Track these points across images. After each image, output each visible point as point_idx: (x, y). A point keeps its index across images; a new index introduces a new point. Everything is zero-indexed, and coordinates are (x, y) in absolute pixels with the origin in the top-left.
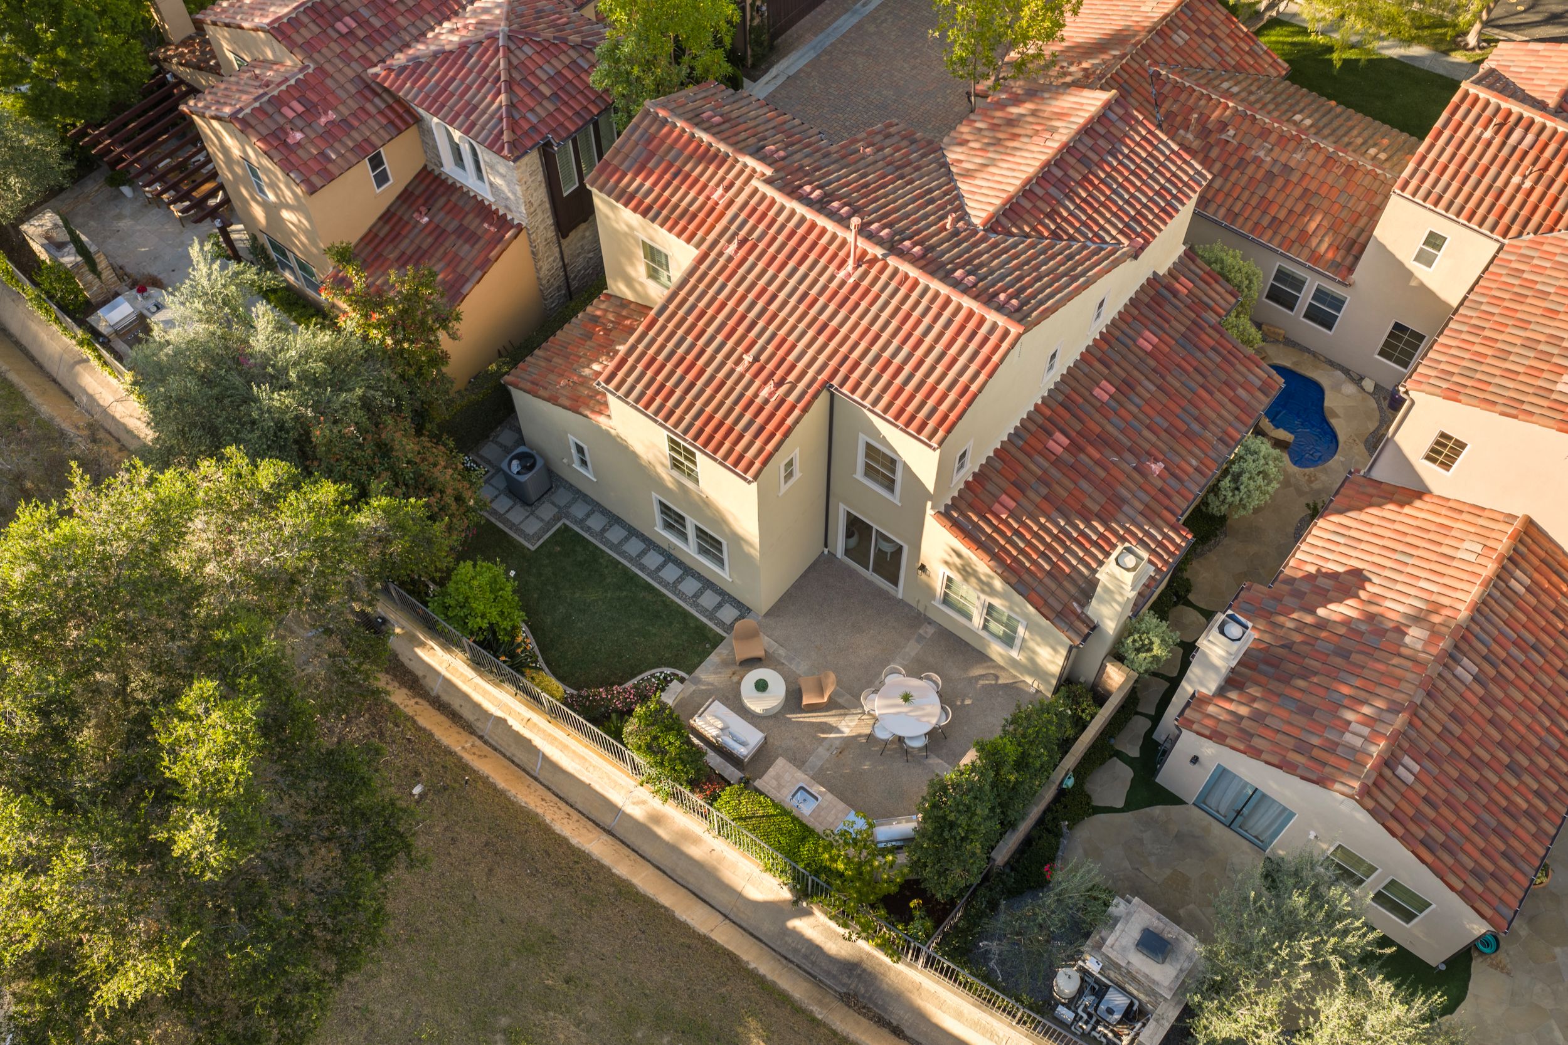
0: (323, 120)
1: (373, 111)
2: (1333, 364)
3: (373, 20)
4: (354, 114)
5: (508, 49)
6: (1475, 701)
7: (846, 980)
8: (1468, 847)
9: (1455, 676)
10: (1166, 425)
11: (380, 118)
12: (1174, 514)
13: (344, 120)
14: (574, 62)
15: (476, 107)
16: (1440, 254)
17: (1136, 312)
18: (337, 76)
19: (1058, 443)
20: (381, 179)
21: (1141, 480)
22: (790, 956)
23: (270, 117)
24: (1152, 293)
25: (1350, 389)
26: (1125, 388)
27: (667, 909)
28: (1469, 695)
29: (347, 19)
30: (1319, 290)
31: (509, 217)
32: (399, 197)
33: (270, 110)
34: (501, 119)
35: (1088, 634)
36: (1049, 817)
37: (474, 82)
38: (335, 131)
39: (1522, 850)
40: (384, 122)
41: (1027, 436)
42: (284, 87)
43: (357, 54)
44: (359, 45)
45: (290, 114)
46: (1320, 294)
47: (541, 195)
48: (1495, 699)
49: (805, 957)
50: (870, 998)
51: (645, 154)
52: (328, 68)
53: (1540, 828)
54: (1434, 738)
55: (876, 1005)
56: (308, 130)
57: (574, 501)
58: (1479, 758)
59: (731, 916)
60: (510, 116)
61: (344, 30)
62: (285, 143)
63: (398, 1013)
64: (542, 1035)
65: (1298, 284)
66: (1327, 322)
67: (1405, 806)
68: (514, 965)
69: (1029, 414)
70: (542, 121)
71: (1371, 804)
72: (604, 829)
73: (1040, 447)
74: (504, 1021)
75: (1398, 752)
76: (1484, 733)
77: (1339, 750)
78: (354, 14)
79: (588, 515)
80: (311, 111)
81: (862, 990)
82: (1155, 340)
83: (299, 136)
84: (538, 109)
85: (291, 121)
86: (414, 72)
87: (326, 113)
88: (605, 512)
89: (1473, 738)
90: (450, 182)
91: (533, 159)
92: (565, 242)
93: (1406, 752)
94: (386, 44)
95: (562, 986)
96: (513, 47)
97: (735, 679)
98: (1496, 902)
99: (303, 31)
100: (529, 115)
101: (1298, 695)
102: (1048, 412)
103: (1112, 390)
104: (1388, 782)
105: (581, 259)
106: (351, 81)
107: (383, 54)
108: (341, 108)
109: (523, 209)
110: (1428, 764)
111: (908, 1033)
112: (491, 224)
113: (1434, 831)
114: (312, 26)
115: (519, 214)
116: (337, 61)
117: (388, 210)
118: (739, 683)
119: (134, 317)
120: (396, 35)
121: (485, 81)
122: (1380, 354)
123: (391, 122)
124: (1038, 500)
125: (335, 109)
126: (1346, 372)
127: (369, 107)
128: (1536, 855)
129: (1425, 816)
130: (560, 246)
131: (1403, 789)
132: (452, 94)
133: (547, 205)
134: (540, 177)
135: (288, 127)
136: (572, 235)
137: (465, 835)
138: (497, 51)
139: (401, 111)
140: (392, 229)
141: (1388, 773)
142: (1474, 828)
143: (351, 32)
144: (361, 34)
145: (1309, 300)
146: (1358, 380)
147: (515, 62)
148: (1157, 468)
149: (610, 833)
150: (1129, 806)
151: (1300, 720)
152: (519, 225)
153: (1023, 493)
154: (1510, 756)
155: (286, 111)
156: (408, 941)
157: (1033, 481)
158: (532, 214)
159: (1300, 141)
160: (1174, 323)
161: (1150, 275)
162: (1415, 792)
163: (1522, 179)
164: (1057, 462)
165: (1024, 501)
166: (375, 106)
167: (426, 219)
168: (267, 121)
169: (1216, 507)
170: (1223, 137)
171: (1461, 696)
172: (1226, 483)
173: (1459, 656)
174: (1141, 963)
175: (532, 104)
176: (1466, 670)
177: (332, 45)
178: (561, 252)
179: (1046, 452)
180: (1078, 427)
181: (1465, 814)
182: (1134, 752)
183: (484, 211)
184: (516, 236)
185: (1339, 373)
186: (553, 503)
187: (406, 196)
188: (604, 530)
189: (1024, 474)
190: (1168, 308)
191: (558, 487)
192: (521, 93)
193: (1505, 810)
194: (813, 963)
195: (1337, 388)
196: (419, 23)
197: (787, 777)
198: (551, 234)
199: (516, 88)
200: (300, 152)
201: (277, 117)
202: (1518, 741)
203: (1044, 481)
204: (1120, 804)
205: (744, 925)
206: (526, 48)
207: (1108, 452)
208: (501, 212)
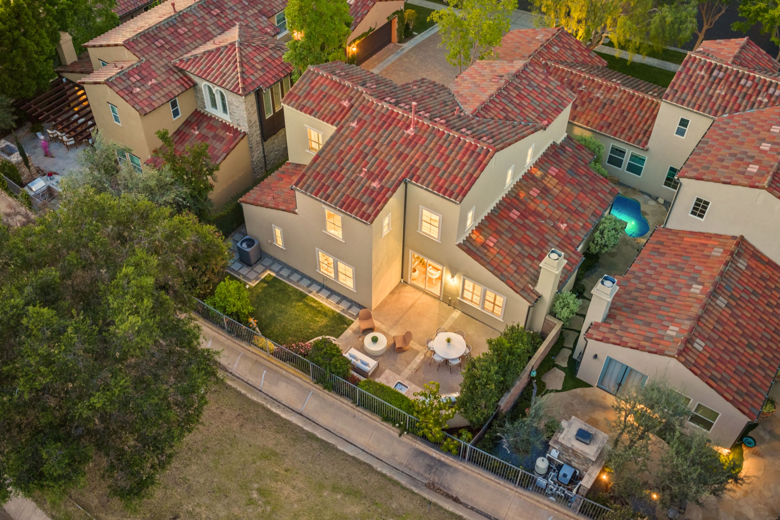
0: (150, 83)
1: (174, 80)
2: (643, 193)
3: (173, 41)
4: (165, 81)
5: (240, 49)
6: (728, 316)
7: (428, 476)
8: (733, 381)
9: (716, 304)
10: (565, 208)
11: (177, 83)
12: (573, 247)
13: (160, 83)
14: (271, 55)
15: (225, 74)
16: (687, 129)
17: (546, 159)
18: (156, 64)
19: (515, 214)
20: (176, 113)
21: (556, 232)
22: (398, 467)
23: (124, 81)
24: (553, 151)
25: (652, 203)
26: (544, 191)
27: (333, 445)
28: (724, 313)
29: (160, 40)
30: (632, 156)
31: (239, 129)
32: (183, 124)
33: (124, 78)
34: (238, 78)
35: (537, 300)
36: (525, 393)
37: (224, 63)
38: (155, 88)
39: (759, 383)
40: (179, 84)
41: (499, 211)
42: (131, 69)
43: (165, 55)
44: (166, 51)
45: (134, 80)
46: (633, 157)
47: (255, 117)
48: (737, 315)
49: (406, 466)
50: (441, 484)
51: (309, 88)
52: (152, 60)
53: (766, 374)
54: (709, 331)
55: (444, 487)
56: (142, 87)
57: (273, 263)
58: (733, 341)
59: (366, 450)
60: (242, 77)
61: (159, 45)
62: (131, 92)
63: (202, 481)
64: (275, 492)
65: (622, 153)
66: (638, 171)
67: (699, 360)
68: (258, 463)
69: (500, 201)
70: (257, 79)
71: (683, 360)
72: (297, 413)
73: (506, 216)
74: (256, 486)
75: (694, 338)
76: (734, 330)
77: (665, 338)
78: (163, 38)
79: (281, 270)
80: (144, 79)
81: (437, 480)
82: (557, 171)
83: (138, 90)
84: (255, 74)
85: (134, 83)
86: (194, 61)
87: (151, 80)
88: (289, 268)
89: (729, 332)
90: (209, 115)
91: (252, 98)
92: (266, 144)
93: (697, 337)
94: (179, 51)
95: (282, 472)
96: (242, 48)
97: (361, 339)
98: (750, 407)
99: (140, 45)
100: (251, 77)
101: (642, 318)
102: (509, 201)
103: (539, 192)
104: (690, 350)
105: (272, 154)
106: (163, 66)
107: (178, 55)
108: (158, 78)
109: (246, 124)
110: (708, 342)
111: (462, 500)
112: (230, 133)
113: (714, 373)
114: (144, 43)
115: (244, 128)
116: (156, 58)
117: (178, 129)
118: (363, 341)
119: (45, 188)
120: (184, 47)
121: (230, 62)
122: (665, 184)
123: (182, 85)
124: (507, 239)
125: (155, 78)
126: (650, 196)
127: (171, 78)
128: (766, 386)
129: (710, 366)
130: (263, 146)
131: (698, 353)
132: (213, 69)
133: (258, 123)
134: (255, 108)
135: (132, 85)
136: (269, 140)
137: (227, 411)
138: (235, 49)
139: (186, 80)
140: (181, 138)
141: (689, 346)
142: (734, 372)
143: (162, 46)
144: (167, 47)
145: (628, 161)
146: (656, 199)
147: (244, 54)
148: (563, 226)
149: (300, 414)
150: (564, 389)
151: (646, 328)
152: (244, 132)
153: (500, 237)
154: (748, 341)
155: (132, 78)
156: (203, 452)
157: (504, 231)
158: (250, 127)
159: (616, 89)
160: (565, 164)
161: (551, 142)
162: (704, 355)
163: (720, 91)
164: (515, 222)
165: (500, 240)
166: (175, 77)
167: (197, 132)
168: (123, 83)
169: (594, 249)
170: (580, 89)
171: (721, 313)
172: (597, 233)
173: (717, 296)
174: (578, 446)
175: (252, 72)
176: (721, 302)
177: (154, 51)
178: (263, 149)
179: (509, 218)
180: (524, 208)
181: (729, 366)
182: (565, 365)
183: (226, 127)
184: (242, 138)
185: (646, 196)
186: (263, 265)
187: (187, 123)
188: (289, 276)
189: (499, 228)
190: (561, 157)
191: (264, 258)
192: (247, 67)
193: (749, 365)
194: (410, 469)
195: (646, 203)
196: (194, 43)
197: (391, 378)
198: (259, 139)
199: (244, 65)
200: (139, 97)
201: (127, 81)
202: (751, 334)
203: (509, 230)
204: (560, 388)
205: (373, 454)
206: (248, 49)
207: (539, 219)
208: (235, 127)
